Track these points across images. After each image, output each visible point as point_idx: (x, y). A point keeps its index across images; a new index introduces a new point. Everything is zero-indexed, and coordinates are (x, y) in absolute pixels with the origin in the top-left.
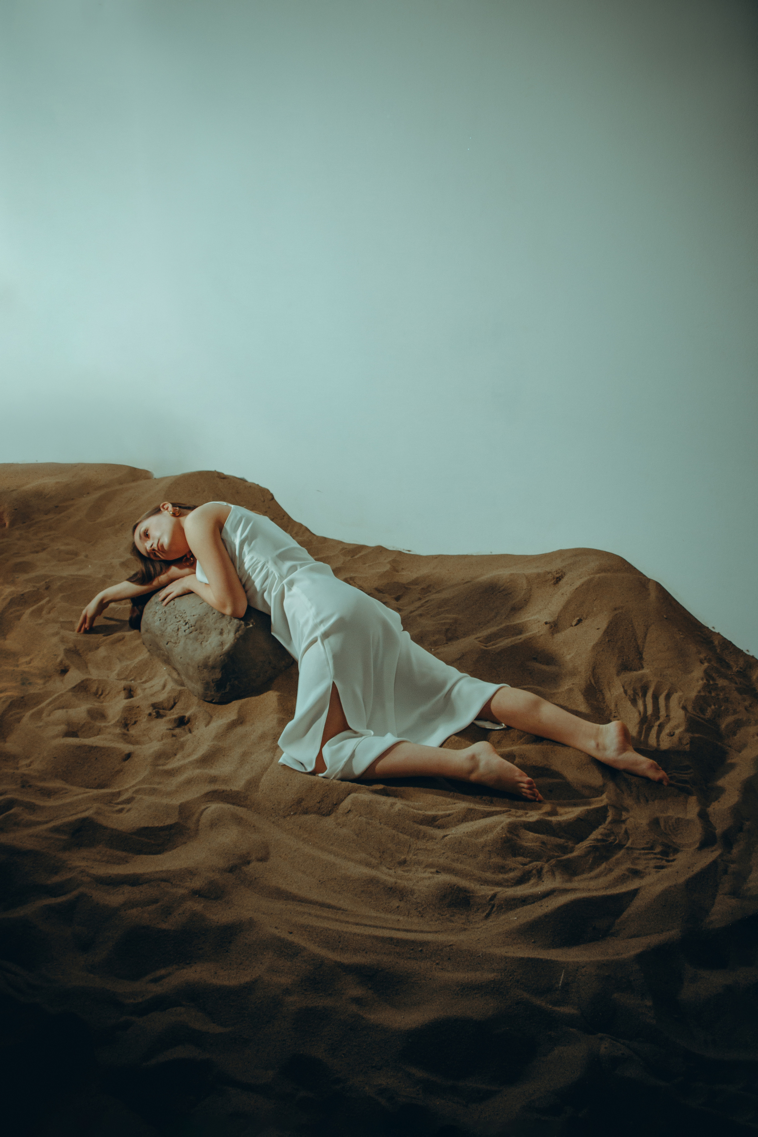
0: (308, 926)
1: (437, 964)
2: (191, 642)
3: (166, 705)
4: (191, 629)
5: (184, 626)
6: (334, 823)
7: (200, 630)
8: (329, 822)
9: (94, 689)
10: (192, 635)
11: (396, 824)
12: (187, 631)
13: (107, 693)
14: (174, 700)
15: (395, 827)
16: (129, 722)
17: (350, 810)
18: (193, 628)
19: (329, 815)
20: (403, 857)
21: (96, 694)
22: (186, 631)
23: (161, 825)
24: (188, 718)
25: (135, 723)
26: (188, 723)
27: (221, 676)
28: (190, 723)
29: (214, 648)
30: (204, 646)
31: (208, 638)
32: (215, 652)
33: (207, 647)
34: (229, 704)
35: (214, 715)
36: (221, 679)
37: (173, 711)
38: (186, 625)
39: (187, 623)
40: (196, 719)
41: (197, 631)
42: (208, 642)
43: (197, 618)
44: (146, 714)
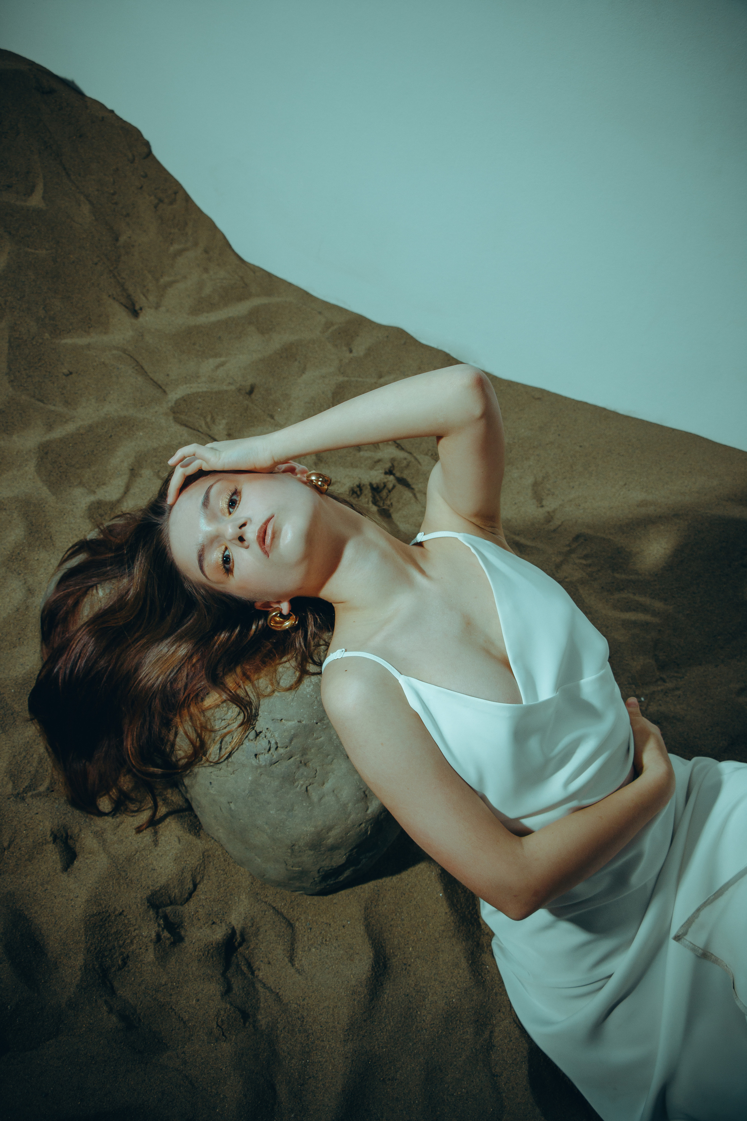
24: (242, 935)
25: (125, 963)
26: (240, 944)
27: (344, 862)
28: (245, 944)
29: (345, 805)
30: (315, 797)
31: (327, 773)
32: (350, 815)
33: (326, 799)
34: (330, 896)
35: (297, 920)
36: (343, 866)
37: (190, 907)
38: (258, 738)
39: (261, 732)
40: (256, 935)
41: (292, 759)
42: (328, 786)
43: (293, 732)
44: (146, 937)
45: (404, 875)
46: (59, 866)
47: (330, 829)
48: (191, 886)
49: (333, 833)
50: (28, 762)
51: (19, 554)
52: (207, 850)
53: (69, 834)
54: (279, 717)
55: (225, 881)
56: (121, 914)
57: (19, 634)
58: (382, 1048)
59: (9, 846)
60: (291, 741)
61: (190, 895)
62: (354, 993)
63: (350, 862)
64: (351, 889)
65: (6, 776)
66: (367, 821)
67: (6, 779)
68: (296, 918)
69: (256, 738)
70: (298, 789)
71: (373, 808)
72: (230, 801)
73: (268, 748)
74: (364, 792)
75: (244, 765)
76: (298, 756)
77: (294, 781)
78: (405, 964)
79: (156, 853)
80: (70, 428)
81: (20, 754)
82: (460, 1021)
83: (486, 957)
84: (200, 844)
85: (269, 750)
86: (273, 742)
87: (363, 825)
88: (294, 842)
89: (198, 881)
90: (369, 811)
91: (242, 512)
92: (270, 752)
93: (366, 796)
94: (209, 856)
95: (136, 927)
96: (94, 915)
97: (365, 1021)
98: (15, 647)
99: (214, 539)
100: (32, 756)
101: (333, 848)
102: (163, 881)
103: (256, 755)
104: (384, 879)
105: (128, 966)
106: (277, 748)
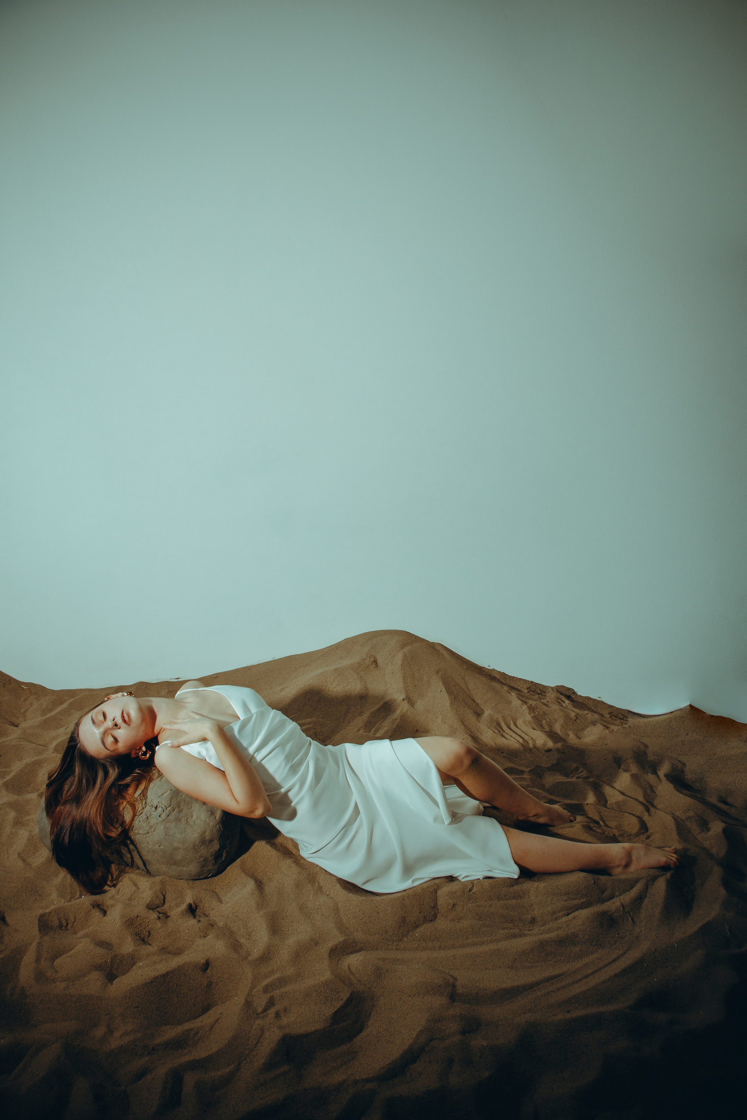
0: (569, 999)
1: (666, 967)
2: (174, 824)
3: (157, 902)
4: (167, 812)
5: (155, 811)
6: (448, 922)
7: (179, 807)
8: (442, 924)
9: (56, 923)
10: (171, 817)
11: (497, 895)
12: (164, 816)
13: (73, 920)
14: (162, 894)
15: (499, 899)
16: (143, 936)
17: (454, 905)
18: (169, 809)
19: (436, 917)
20: (529, 916)
21: (61, 926)
22: (162, 816)
23: (341, 1003)
24: (195, 904)
25: (150, 934)
26: (196, 909)
27: (219, 847)
28: (198, 908)
29: (205, 821)
30: (192, 823)
31: (192, 812)
32: (209, 824)
33: (196, 822)
34: (224, 872)
35: (215, 889)
36: (219, 850)
37: (167, 905)
38: (157, 809)
39: (157, 806)
40: (201, 902)
41: (175, 811)
42: (194, 817)
43: (170, 796)
44: (153, 919)
45: (251, 850)
46: (101, 915)
47: (205, 832)
48: (163, 897)
49: (207, 834)
50: (66, 889)
51: (17, 822)
52: (162, 880)
53: (99, 904)
54: (161, 794)
55: (176, 889)
56: (138, 916)
57: (34, 848)
58: (276, 908)
59: (75, 920)
60: (171, 802)
61: (164, 900)
62: (252, 894)
63: (222, 847)
64: (231, 865)
65: (59, 897)
66: (218, 823)
67: (59, 899)
68: (214, 889)
69: (156, 810)
70: (183, 822)
71: (218, 814)
72: (159, 845)
73: (163, 810)
74: (211, 811)
75: (157, 824)
76: (177, 808)
77: (180, 820)
78: (270, 879)
79: (140, 892)
80: (12, 774)
81: (60, 887)
82: (303, 885)
83: (302, 861)
84: (158, 879)
85: (164, 811)
86: (163, 807)
87: (217, 826)
88: (194, 845)
89: (164, 894)
90: (217, 818)
91: (110, 717)
92: (165, 812)
93: (213, 812)
94: (164, 882)
95: (147, 918)
96: (126, 922)
97: (263, 902)
98: (35, 853)
99: (105, 733)
100: (66, 885)
101: (211, 841)
102: (149, 900)
103: (160, 816)
104: (243, 856)
105: (152, 934)
106: (166, 808)
